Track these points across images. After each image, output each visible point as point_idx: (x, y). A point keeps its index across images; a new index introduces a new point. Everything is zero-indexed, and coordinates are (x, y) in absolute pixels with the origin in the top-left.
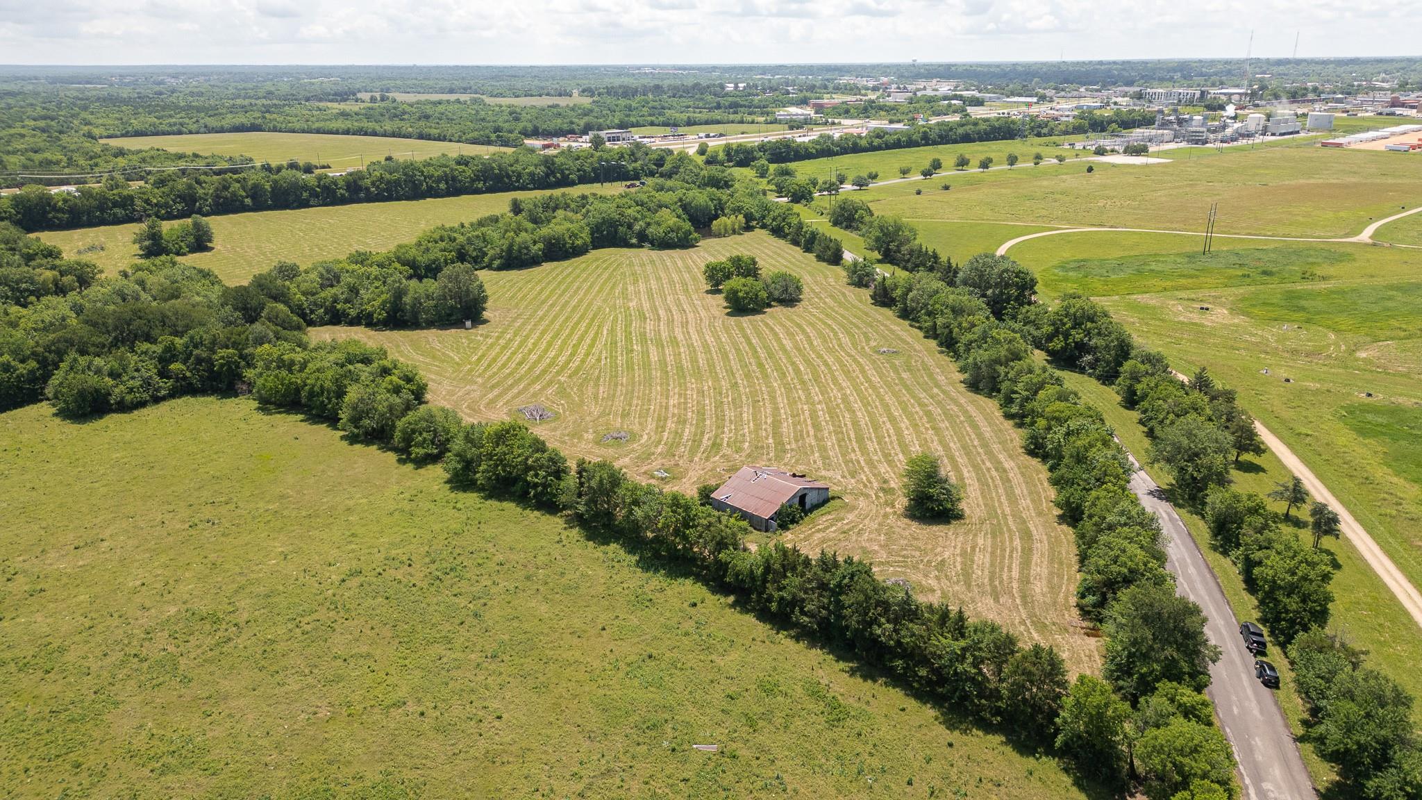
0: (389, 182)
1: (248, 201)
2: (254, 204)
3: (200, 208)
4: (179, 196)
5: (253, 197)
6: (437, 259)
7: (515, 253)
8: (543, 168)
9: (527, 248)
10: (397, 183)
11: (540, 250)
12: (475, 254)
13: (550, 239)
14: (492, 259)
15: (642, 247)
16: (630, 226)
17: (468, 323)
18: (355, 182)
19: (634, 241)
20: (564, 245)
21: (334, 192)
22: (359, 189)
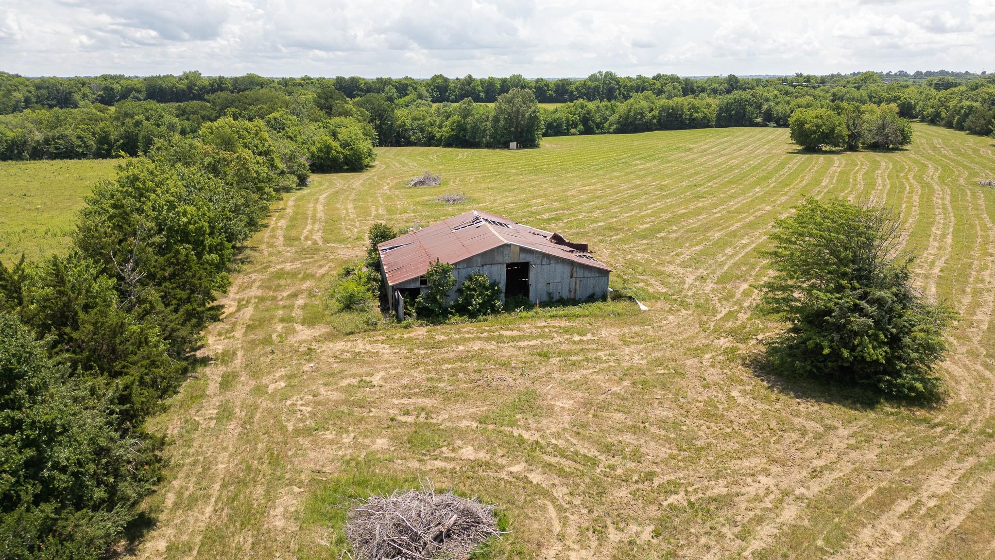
0: (589, 88)
1: (482, 95)
2: (486, 97)
3: (449, 96)
4: (437, 87)
5: (486, 93)
6: (559, 118)
7: (630, 120)
8: (726, 85)
9: (642, 114)
10: (596, 88)
11: (654, 117)
12: (598, 121)
13: (669, 109)
14: (611, 125)
15: (767, 126)
16: (759, 107)
17: (513, 145)
18: (563, 85)
19: (759, 120)
20: (681, 116)
21: (545, 91)
22: (566, 91)
